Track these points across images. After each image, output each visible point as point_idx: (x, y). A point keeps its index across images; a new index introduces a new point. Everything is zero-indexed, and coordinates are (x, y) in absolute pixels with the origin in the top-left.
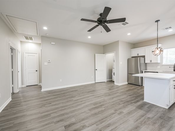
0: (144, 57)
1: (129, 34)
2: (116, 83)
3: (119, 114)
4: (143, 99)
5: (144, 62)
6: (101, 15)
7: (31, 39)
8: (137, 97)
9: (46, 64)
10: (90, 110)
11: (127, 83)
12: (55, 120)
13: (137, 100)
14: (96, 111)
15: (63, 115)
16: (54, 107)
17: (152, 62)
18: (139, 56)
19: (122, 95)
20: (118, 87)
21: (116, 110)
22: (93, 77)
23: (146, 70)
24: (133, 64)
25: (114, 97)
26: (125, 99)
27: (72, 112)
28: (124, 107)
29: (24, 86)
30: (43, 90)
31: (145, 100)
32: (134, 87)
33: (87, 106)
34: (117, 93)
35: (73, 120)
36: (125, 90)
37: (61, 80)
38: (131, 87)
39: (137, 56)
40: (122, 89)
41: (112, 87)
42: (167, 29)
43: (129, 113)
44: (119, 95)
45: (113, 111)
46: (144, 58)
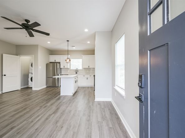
1: (49, 42)
3: (44, 108)
4: (60, 94)
5: (59, 67)
8: (55, 95)
13: (56, 96)
17: (65, 67)
18: (56, 62)
19: (44, 96)
21: (41, 107)
23: (61, 73)
25: (36, 100)
26: (46, 98)
28: (47, 103)
32: (52, 89)
38: (50, 89)
39: (54, 62)
40: (42, 92)
41: (30, 93)
42: (73, 46)
43: (52, 105)
44: (41, 96)
45: (38, 108)
46: (59, 64)
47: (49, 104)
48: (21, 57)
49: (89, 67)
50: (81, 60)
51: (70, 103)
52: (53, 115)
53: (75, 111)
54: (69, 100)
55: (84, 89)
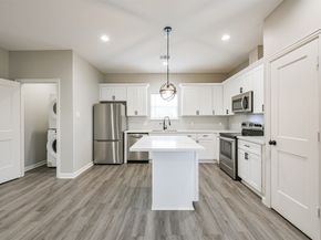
0: (125, 103)
2: (61, 175)
11: (92, 165)
17: (138, 115)
18: (116, 100)
20: (70, 185)
23: (127, 129)
34: (74, 215)
36: (94, 191)
39: (111, 100)
41: (49, 195)
44: (85, 220)
48: (25, 85)
49: (198, 112)
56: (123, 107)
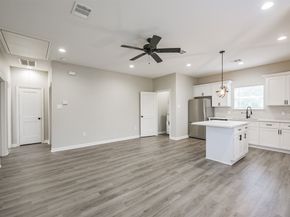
0: (210, 97)
1: (189, 65)
2: (171, 137)
5: (210, 106)
6: (149, 40)
7: (32, 64)
8: (197, 154)
9: (60, 106)
10: (134, 172)
11: (187, 136)
12: (84, 187)
14: (142, 173)
15: (95, 180)
16: (79, 172)
17: (221, 106)
18: (204, 96)
20: (174, 142)
21: (168, 171)
22: (136, 128)
23: (213, 117)
24: (196, 107)
27: (107, 176)
28: (180, 166)
29: (15, 145)
30: (53, 150)
31: (207, 158)
33: (129, 168)
35: (111, 185)
37: (84, 134)
39: (201, 96)
41: (165, 143)
42: (236, 61)
43: (184, 173)
45: (163, 172)
46: (210, 100)
47: (180, 171)
49: (286, 102)
50: (262, 87)
51: (220, 182)
52: (179, 196)
53: (227, 210)
54: (221, 175)
55: (269, 156)
56: (208, 101)
